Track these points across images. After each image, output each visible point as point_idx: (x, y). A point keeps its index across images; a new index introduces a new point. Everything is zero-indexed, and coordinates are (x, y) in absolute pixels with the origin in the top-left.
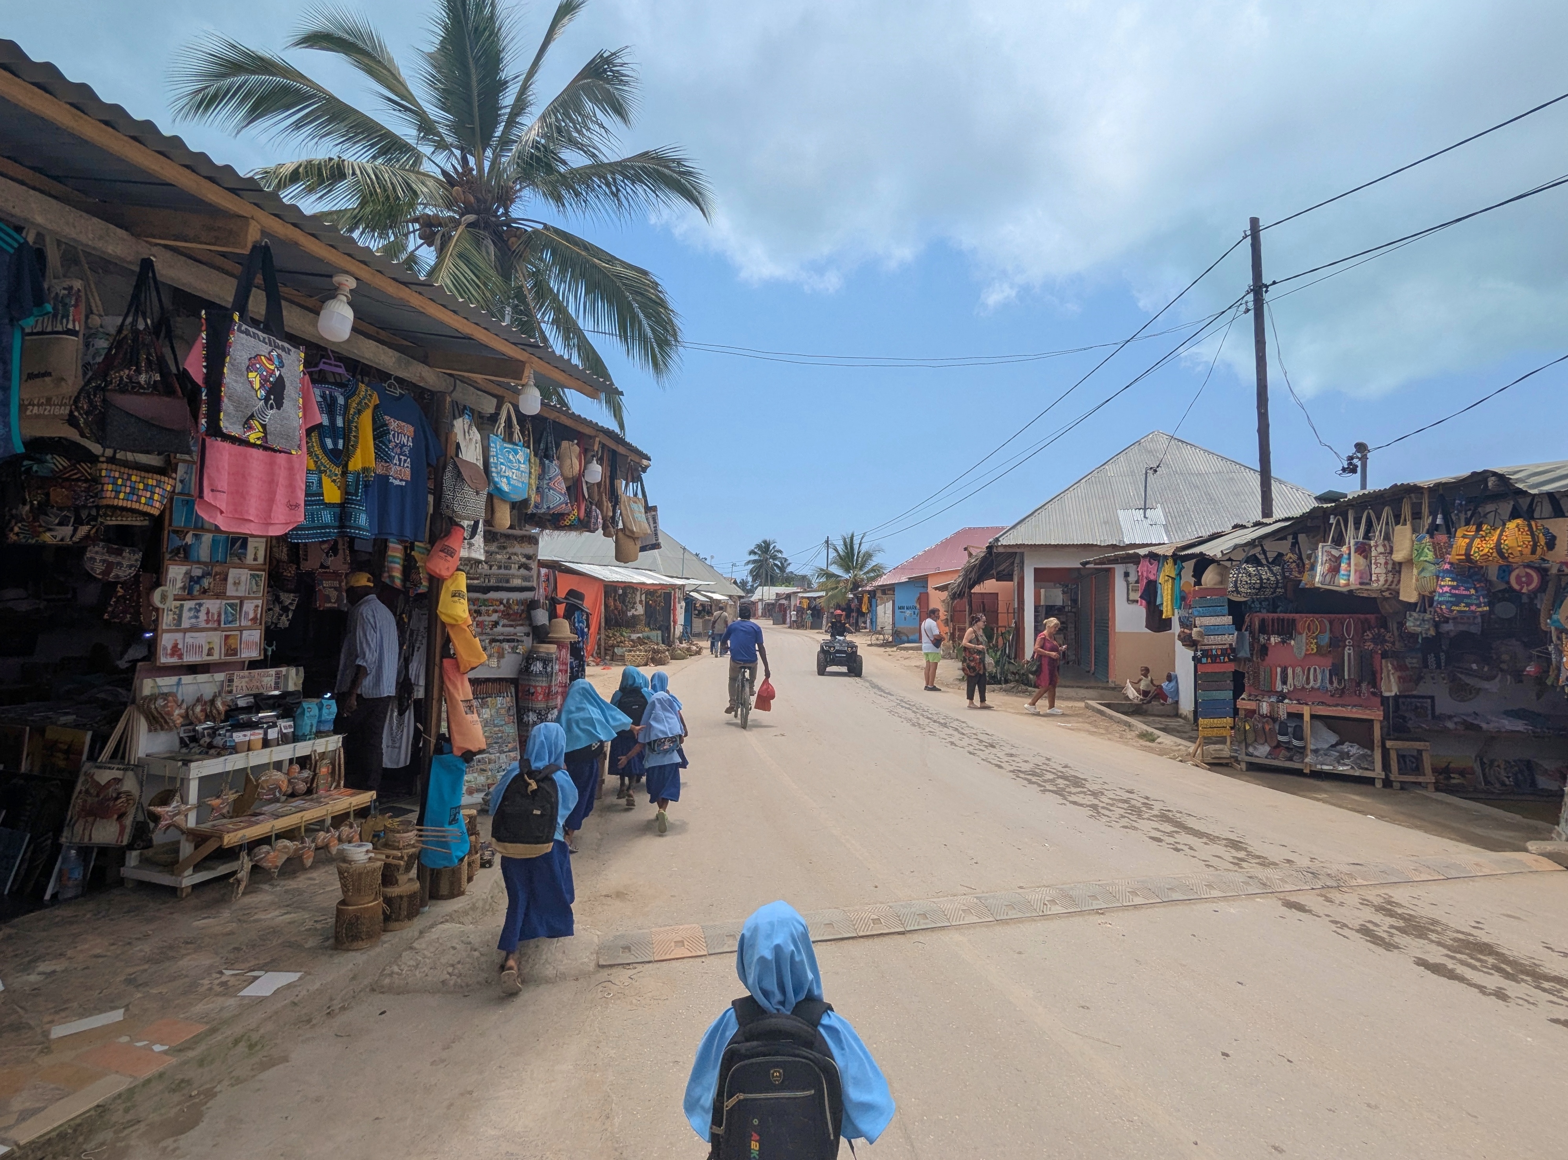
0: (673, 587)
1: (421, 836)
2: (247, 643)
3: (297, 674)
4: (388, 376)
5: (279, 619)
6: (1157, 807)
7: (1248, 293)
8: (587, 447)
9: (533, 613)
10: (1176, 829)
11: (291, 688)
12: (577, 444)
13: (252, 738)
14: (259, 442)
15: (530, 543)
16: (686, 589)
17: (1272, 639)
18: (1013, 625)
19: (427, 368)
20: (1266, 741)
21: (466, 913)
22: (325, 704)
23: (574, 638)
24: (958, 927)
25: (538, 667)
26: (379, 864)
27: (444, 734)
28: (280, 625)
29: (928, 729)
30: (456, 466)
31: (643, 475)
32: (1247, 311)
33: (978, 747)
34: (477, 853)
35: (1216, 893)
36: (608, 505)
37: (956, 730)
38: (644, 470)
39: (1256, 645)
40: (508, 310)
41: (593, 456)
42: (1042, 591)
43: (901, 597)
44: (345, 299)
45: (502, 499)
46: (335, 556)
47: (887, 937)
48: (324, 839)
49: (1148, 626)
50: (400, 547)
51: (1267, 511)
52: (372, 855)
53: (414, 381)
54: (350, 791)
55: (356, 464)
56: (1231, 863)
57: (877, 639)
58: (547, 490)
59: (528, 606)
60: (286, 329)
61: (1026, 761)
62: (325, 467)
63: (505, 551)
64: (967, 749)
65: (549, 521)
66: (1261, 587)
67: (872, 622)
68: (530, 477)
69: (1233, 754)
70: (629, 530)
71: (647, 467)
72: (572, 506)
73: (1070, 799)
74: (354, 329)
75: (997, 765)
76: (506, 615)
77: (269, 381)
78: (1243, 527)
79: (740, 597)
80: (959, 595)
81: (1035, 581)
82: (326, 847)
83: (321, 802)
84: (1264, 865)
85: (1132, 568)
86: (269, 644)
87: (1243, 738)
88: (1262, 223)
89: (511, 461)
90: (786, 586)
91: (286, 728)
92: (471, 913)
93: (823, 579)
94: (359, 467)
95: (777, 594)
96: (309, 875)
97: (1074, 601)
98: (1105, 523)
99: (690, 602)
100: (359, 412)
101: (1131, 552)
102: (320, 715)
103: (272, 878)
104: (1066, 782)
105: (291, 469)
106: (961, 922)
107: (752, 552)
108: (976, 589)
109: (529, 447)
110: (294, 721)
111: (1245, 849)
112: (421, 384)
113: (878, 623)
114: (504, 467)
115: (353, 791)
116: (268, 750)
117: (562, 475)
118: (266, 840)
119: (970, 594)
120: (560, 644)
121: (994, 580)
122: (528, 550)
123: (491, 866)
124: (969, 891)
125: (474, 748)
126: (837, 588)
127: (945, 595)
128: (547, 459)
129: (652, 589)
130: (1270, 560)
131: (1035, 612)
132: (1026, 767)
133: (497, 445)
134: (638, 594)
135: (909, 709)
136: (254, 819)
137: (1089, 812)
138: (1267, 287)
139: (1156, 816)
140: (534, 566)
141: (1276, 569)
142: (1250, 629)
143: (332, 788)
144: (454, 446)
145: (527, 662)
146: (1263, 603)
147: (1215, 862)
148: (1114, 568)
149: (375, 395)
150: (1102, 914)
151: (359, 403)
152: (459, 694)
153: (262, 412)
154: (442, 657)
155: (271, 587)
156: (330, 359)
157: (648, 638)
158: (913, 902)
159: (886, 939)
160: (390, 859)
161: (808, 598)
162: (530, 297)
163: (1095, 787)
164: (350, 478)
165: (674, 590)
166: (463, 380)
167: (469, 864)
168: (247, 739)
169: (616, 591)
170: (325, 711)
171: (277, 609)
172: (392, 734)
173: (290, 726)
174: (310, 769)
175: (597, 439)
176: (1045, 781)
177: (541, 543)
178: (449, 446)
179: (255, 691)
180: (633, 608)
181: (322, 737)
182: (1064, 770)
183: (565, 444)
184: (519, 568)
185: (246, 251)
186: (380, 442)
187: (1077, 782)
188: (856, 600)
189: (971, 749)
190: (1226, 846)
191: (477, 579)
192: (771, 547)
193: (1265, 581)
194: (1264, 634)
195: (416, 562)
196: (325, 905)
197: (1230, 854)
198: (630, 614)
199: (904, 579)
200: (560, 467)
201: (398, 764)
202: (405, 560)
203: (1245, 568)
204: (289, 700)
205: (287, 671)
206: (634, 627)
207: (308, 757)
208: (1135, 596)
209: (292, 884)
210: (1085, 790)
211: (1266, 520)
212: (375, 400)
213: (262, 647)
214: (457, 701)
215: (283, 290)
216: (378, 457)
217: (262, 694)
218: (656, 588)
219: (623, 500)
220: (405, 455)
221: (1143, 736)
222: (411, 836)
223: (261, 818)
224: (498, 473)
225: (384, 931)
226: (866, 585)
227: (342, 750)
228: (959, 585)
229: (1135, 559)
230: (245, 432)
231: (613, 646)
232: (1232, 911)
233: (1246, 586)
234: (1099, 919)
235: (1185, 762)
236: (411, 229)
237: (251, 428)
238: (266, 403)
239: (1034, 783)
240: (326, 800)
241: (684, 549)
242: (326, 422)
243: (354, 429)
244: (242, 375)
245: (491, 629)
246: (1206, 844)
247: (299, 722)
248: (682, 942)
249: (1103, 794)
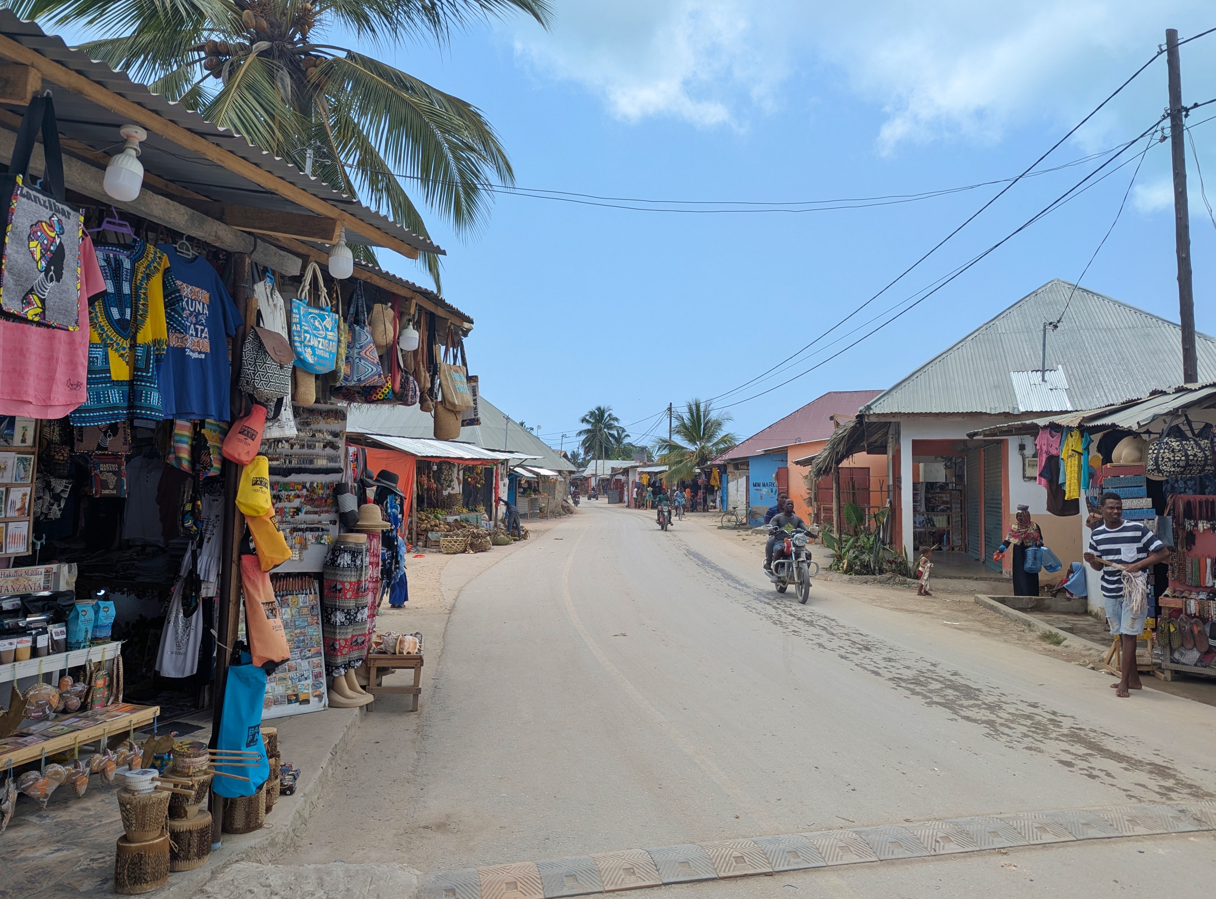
0: (495, 461)
1: (213, 761)
2: (14, 537)
3: (69, 572)
4: (181, 235)
5: (50, 509)
6: (1067, 723)
7: (1164, 118)
8: (402, 310)
9: (339, 496)
10: (1090, 752)
11: (63, 587)
12: (391, 307)
13: (19, 646)
14: (37, 319)
15: (336, 419)
16: (510, 464)
17: (1200, 525)
18: (888, 505)
19: (223, 226)
20: (1195, 646)
21: (264, 850)
22: (102, 606)
23: (388, 526)
24: (835, 868)
25: (345, 559)
26: (166, 794)
27: (242, 642)
28: (51, 516)
29: (792, 628)
30: (257, 337)
31: (465, 340)
32: (1164, 138)
33: (850, 650)
34: (276, 778)
35: (1140, 830)
36: (425, 376)
37: (825, 629)
38: (466, 333)
39: (1180, 532)
40: (310, 152)
41: (409, 320)
42: (921, 465)
43: (756, 472)
44: (134, 153)
45: (306, 372)
46: (114, 435)
47: (753, 878)
48: (100, 763)
49: (1049, 509)
50: (188, 424)
51: (1190, 374)
52: (158, 783)
53: (208, 241)
54: (130, 706)
55: (145, 336)
56: (1158, 793)
57: (729, 521)
58: (357, 360)
59: (334, 490)
60: (66, 185)
61: (908, 668)
62: (112, 340)
63: (308, 428)
64: (838, 652)
65: (358, 393)
66: (1187, 464)
67: (722, 501)
68: (338, 346)
69: (1154, 661)
70: (449, 402)
71: (469, 330)
72: (386, 378)
73: (963, 714)
74: (145, 185)
75: (873, 672)
76: (310, 500)
77: (49, 250)
78: (1163, 393)
79: (571, 472)
80: (824, 471)
81: (914, 454)
82: (103, 772)
83: (97, 720)
84: (1197, 796)
85: (1028, 440)
86: (38, 537)
87: (1167, 641)
88: (1181, 36)
89: (316, 329)
90: (624, 459)
91: (57, 634)
92: (269, 849)
93: (665, 452)
94: (149, 339)
95: (613, 468)
96: (84, 805)
97: (960, 477)
98: (996, 387)
99: (514, 478)
100: (148, 277)
101: (1028, 422)
102: (96, 620)
103: (40, 809)
104: (955, 693)
105: (72, 343)
106: (839, 862)
107: (584, 420)
108: (845, 464)
109: (337, 312)
110: (66, 626)
111: (1173, 777)
112: (217, 245)
113: (730, 502)
114: (308, 336)
115: (134, 706)
116: (37, 660)
117: (375, 342)
118: (34, 765)
119: (838, 469)
120: (371, 534)
121: (865, 453)
122: (335, 426)
123: (292, 793)
124: (848, 823)
125: (277, 659)
126: (681, 461)
127: (807, 470)
128: (358, 325)
129: (471, 464)
130: (1196, 432)
131: (914, 489)
132: (908, 674)
133: (301, 309)
134: (456, 470)
135: (769, 604)
136: (21, 740)
137: (984, 729)
138: (1187, 110)
139: (1064, 735)
140: (341, 443)
141: (1204, 443)
142: (1173, 512)
143: (110, 703)
144: (255, 314)
145: (333, 554)
146: (1189, 483)
147: (1138, 791)
148: (1007, 440)
149: (165, 257)
150: (1005, 853)
151: (148, 267)
152: (260, 597)
153: (43, 287)
154: (241, 553)
155: (42, 472)
156: (115, 218)
157: (467, 521)
158: (782, 836)
159: (752, 881)
160: (179, 788)
161: (649, 473)
162: (332, 135)
163: (990, 699)
164: (140, 352)
165: (495, 465)
166: (265, 239)
167: (268, 792)
168: (14, 647)
169: (429, 468)
170: (102, 614)
171: (47, 497)
172: (176, 638)
173: (62, 632)
174: (84, 682)
175: (414, 301)
176: (931, 691)
177: (349, 417)
178: (248, 313)
179: (22, 592)
180: (449, 486)
181: (98, 644)
182: (953, 678)
183: (378, 307)
184: (325, 447)
185: (26, 103)
186: (172, 310)
187: (969, 692)
188: (704, 476)
189: (842, 652)
190: (1151, 772)
191: (277, 460)
192: (606, 415)
193: (1191, 457)
194: (1190, 518)
195: (206, 441)
196: (103, 840)
197: (1154, 783)
198: (445, 493)
199: (760, 451)
200: (372, 334)
201: (183, 674)
202: (194, 439)
203: (1167, 443)
204: (61, 602)
205: (59, 569)
206: (450, 508)
207: (82, 668)
208: (1036, 472)
209: (63, 815)
210: (979, 702)
211: (1189, 386)
212: (166, 263)
213: (30, 541)
214: (258, 603)
215: (64, 141)
216: (170, 327)
217: (30, 594)
218: (475, 463)
219: (442, 369)
220: (202, 325)
221: (1047, 637)
222: (202, 761)
223: (29, 739)
224: (301, 342)
225: (173, 871)
226: (716, 458)
227: (121, 659)
228: (825, 460)
229: (1033, 430)
230: (23, 309)
231: (426, 531)
232: (1161, 851)
233: (1169, 464)
234: (1003, 860)
235: (1098, 669)
236: (197, 58)
237: (30, 303)
238: (46, 275)
239: (918, 694)
240: (102, 717)
241: (508, 418)
242: (111, 289)
243: (142, 296)
244: (23, 244)
245: (293, 517)
246: (1126, 769)
247: (71, 627)
248: (515, 883)
249: (1000, 708)
